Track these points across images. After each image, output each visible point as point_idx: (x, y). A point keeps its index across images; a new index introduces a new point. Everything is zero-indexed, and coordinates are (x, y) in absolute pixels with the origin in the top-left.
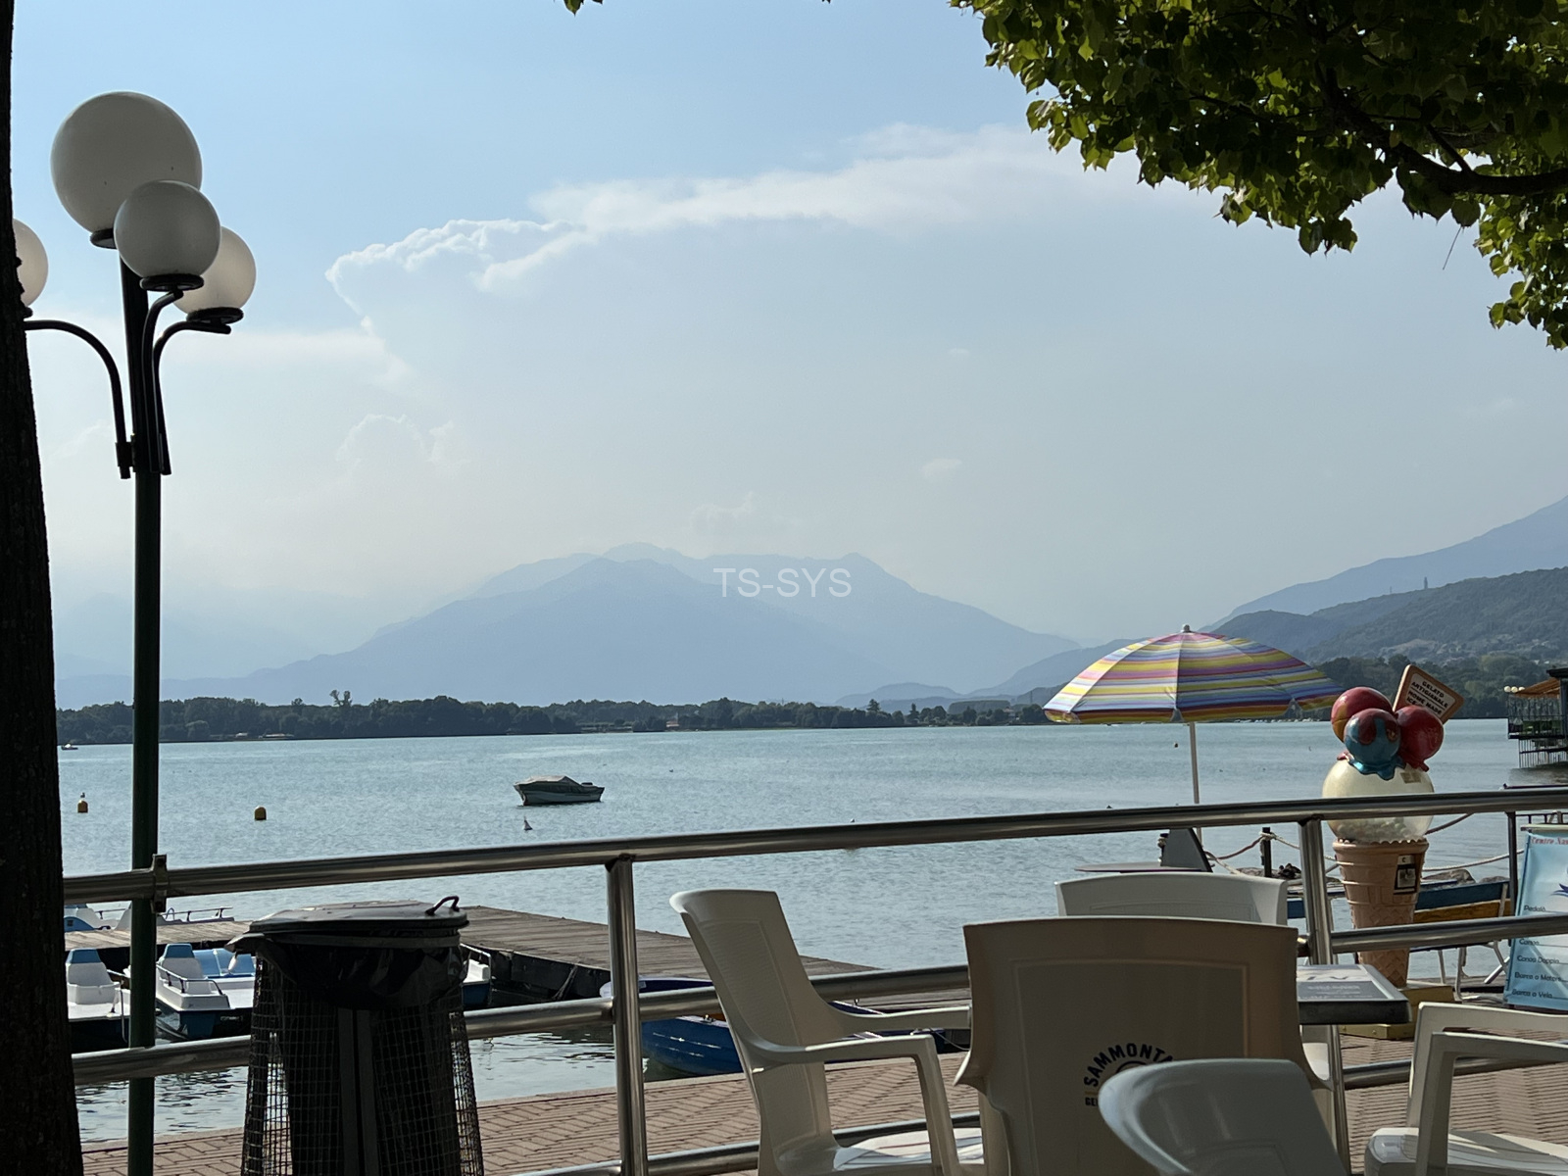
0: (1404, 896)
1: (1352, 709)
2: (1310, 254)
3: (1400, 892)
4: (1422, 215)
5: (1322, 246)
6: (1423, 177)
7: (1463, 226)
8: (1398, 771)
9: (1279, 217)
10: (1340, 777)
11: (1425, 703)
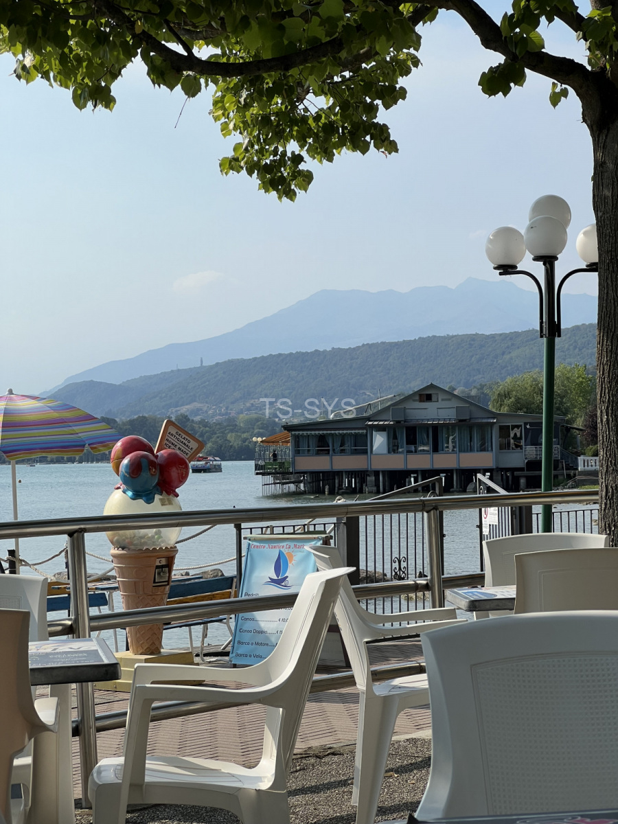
0: (160, 588)
1: (126, 451)
2: (81, 110)
3: (157, 585)
4: (160, 86)
5: (90, 104)
6: (161, 59)
7: (189, 97)
8: (157, 497)
9: (58, 79)
10: (117, 501)
11: (177, 447)
